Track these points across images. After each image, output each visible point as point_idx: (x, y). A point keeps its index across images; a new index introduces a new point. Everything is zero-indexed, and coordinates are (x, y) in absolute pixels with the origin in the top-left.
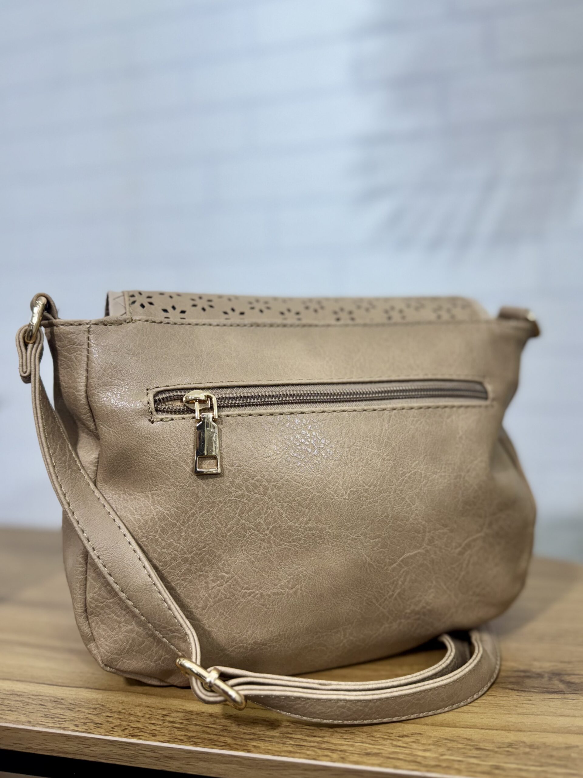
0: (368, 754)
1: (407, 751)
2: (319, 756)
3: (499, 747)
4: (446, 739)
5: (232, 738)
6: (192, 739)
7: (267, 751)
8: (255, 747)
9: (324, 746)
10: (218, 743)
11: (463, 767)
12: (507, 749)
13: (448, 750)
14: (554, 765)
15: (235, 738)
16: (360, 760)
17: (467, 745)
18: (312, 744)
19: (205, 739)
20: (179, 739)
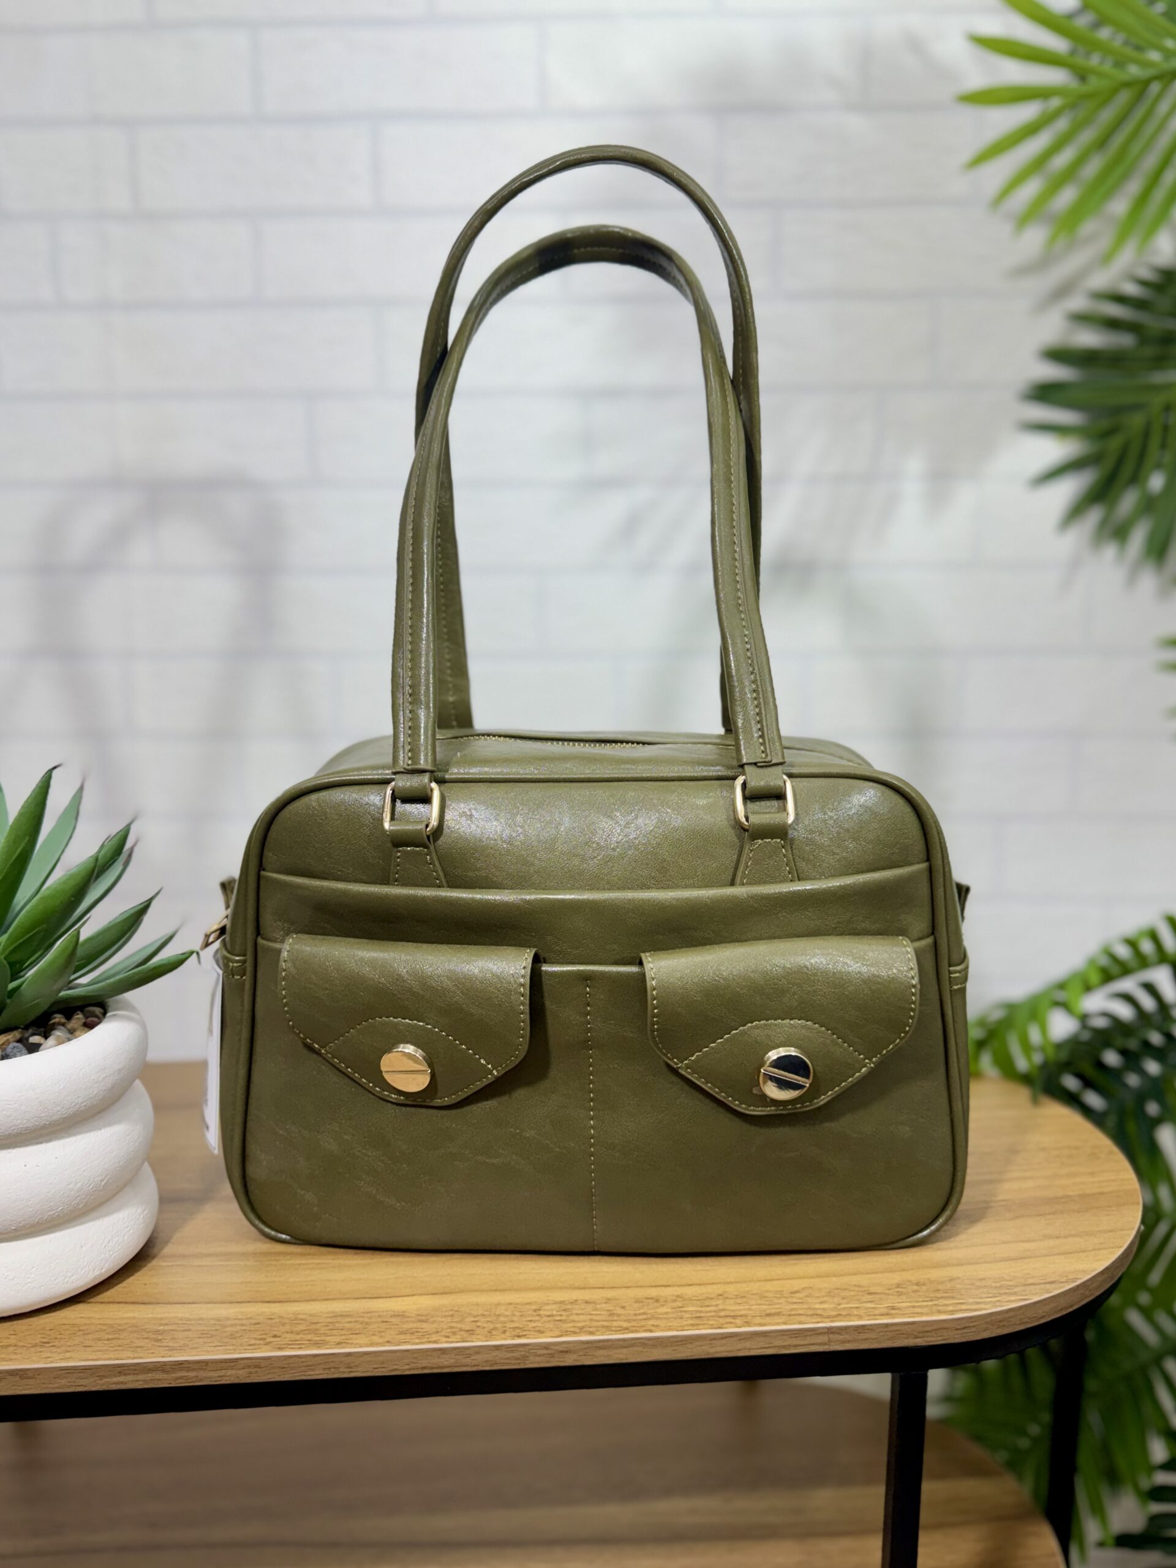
0: (769, 1315)
1: (804, 1306)
2: (722, 1324)
3: (889, 1289)
4: (837, 1289)
5: (625, 1321)
6: (585, 1329)
7: (669, 1328)
8: (653, 1326)
9: (722, 1314)
10: (614, 1329)
11: (862, 1312)
12: (897, 1290)
13: (843, 1298)
14: (942, 1298)
15: (629, 1321)
16: (764, 1321)
17: (858, 1291)
18: (710, 1314)
19: (596, 1327)
20: (571, 1331)
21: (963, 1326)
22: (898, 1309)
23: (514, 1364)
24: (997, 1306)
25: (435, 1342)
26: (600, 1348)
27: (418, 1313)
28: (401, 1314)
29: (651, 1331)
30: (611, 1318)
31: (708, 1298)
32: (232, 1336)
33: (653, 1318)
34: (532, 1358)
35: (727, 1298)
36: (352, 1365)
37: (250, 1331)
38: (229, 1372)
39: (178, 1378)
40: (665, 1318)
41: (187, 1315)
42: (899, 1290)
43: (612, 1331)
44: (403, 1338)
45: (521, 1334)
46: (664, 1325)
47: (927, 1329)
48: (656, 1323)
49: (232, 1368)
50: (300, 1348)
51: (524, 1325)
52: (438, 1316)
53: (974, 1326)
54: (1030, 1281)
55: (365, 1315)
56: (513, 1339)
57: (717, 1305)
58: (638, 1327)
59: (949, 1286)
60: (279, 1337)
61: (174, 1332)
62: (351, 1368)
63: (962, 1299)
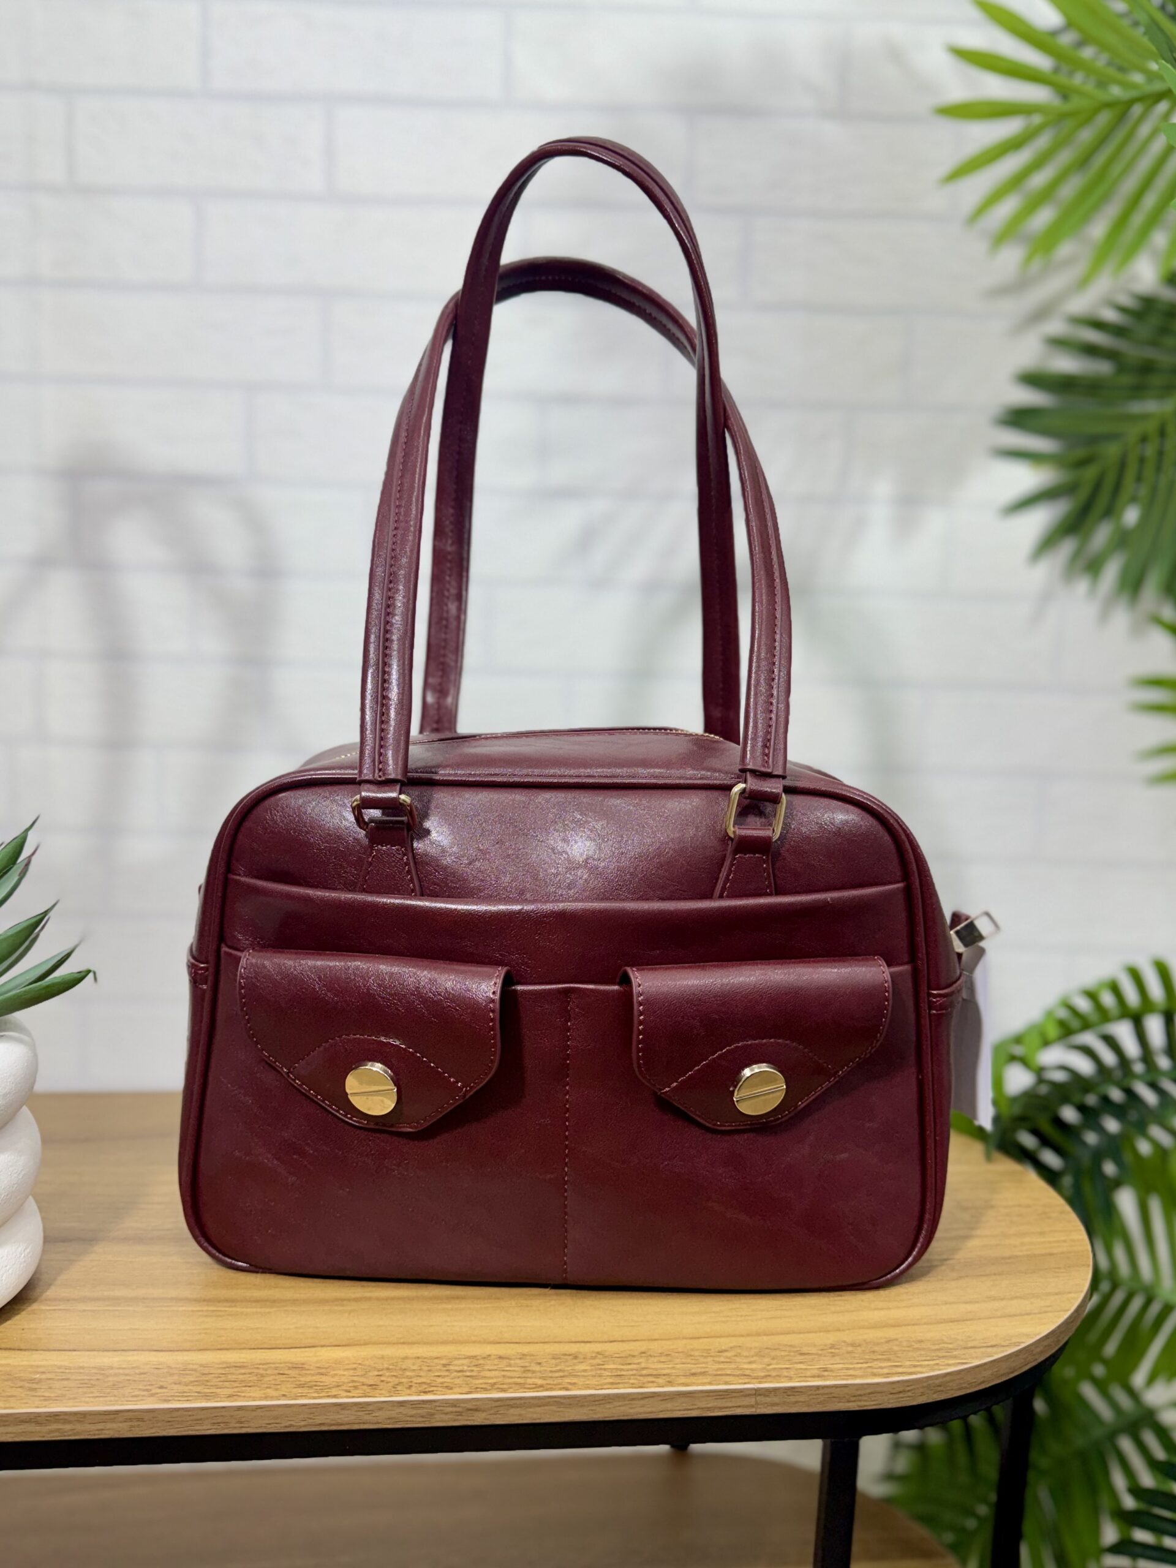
21: (897, 1390)
22: (832, 1371)
23: (419, 1422)
24: (934, 1370)
25: (335, 1396)
26: (512, 1406)
27: (318, 1365)
28: (300, 1366)
29: (567, 1389)
30: (524, 1375)
31: (630, 1355)
32: (114, 1386)
33: (570, 1375)
34: (438, 1417)
35: (651, 1356)
36: (243, 1420)
37: (135, 1381)
38: (109, 1426)
39: (51, 1432)
40: (584, 1376)
41: (66, 1363)
42: (833, 1350)
43: (525, 1388)
44: (300, 1392)
45: (427, 1390)
46: (582, 1383)
47: (859, 1392)
48: (574, 1380)
49: (113, 1421)
50: (188, 1400)
51: (431, 1380)
52: (340, 1369)
53: (909, 1391)
54: (970, 1344)
55: (261, 1366)
56: (419, 1395)
57: (638, 1364)
58: (553, 1384)
59: (885, 1347)
60: (166, 1388)
61: (51, 1381)
62: (241, 1423)
63: (898, 1362)
